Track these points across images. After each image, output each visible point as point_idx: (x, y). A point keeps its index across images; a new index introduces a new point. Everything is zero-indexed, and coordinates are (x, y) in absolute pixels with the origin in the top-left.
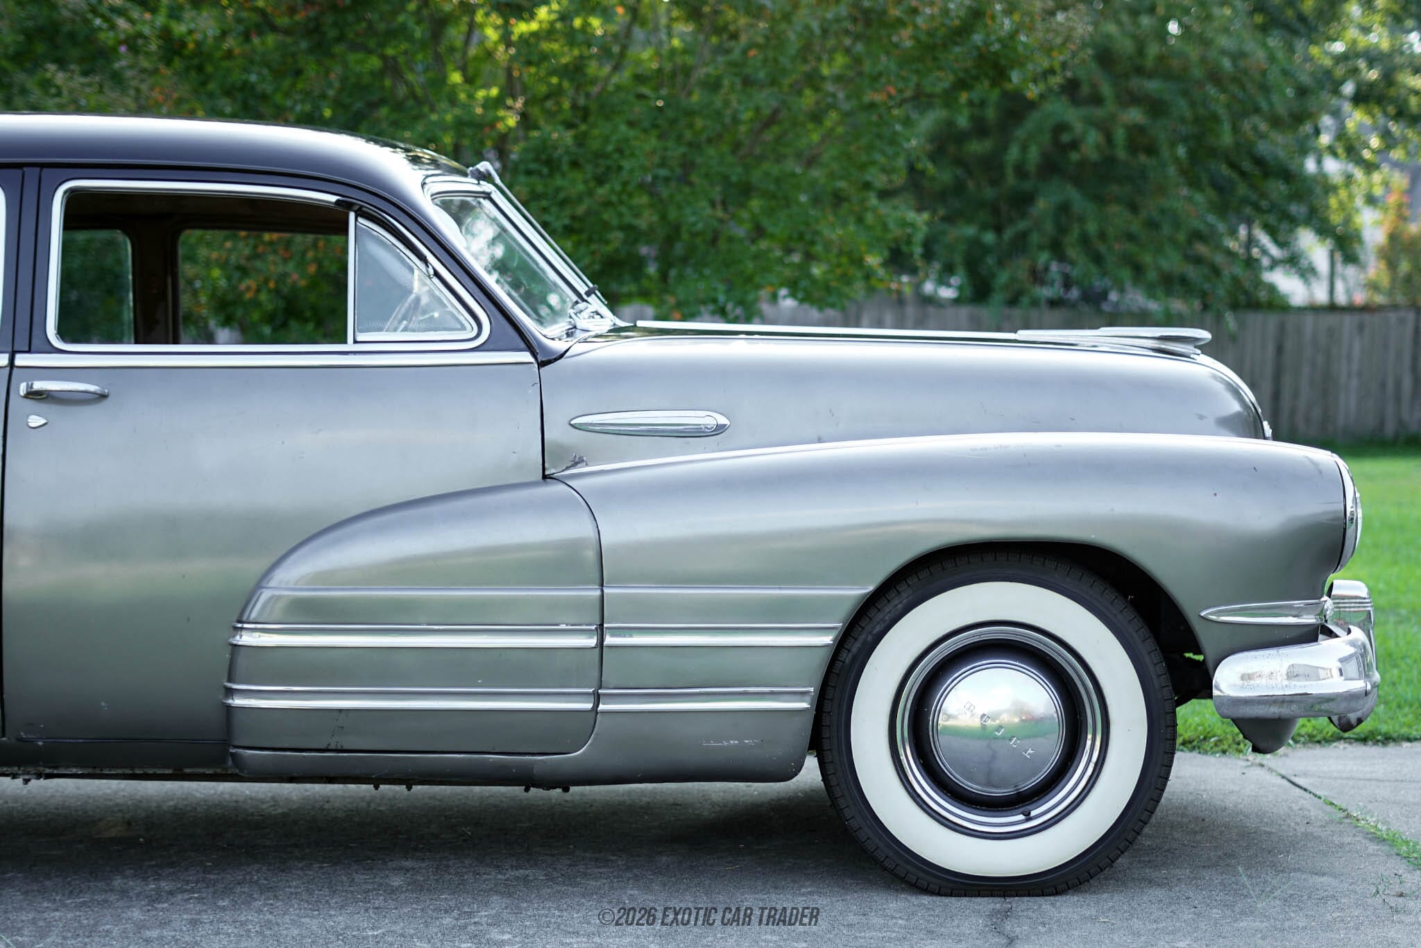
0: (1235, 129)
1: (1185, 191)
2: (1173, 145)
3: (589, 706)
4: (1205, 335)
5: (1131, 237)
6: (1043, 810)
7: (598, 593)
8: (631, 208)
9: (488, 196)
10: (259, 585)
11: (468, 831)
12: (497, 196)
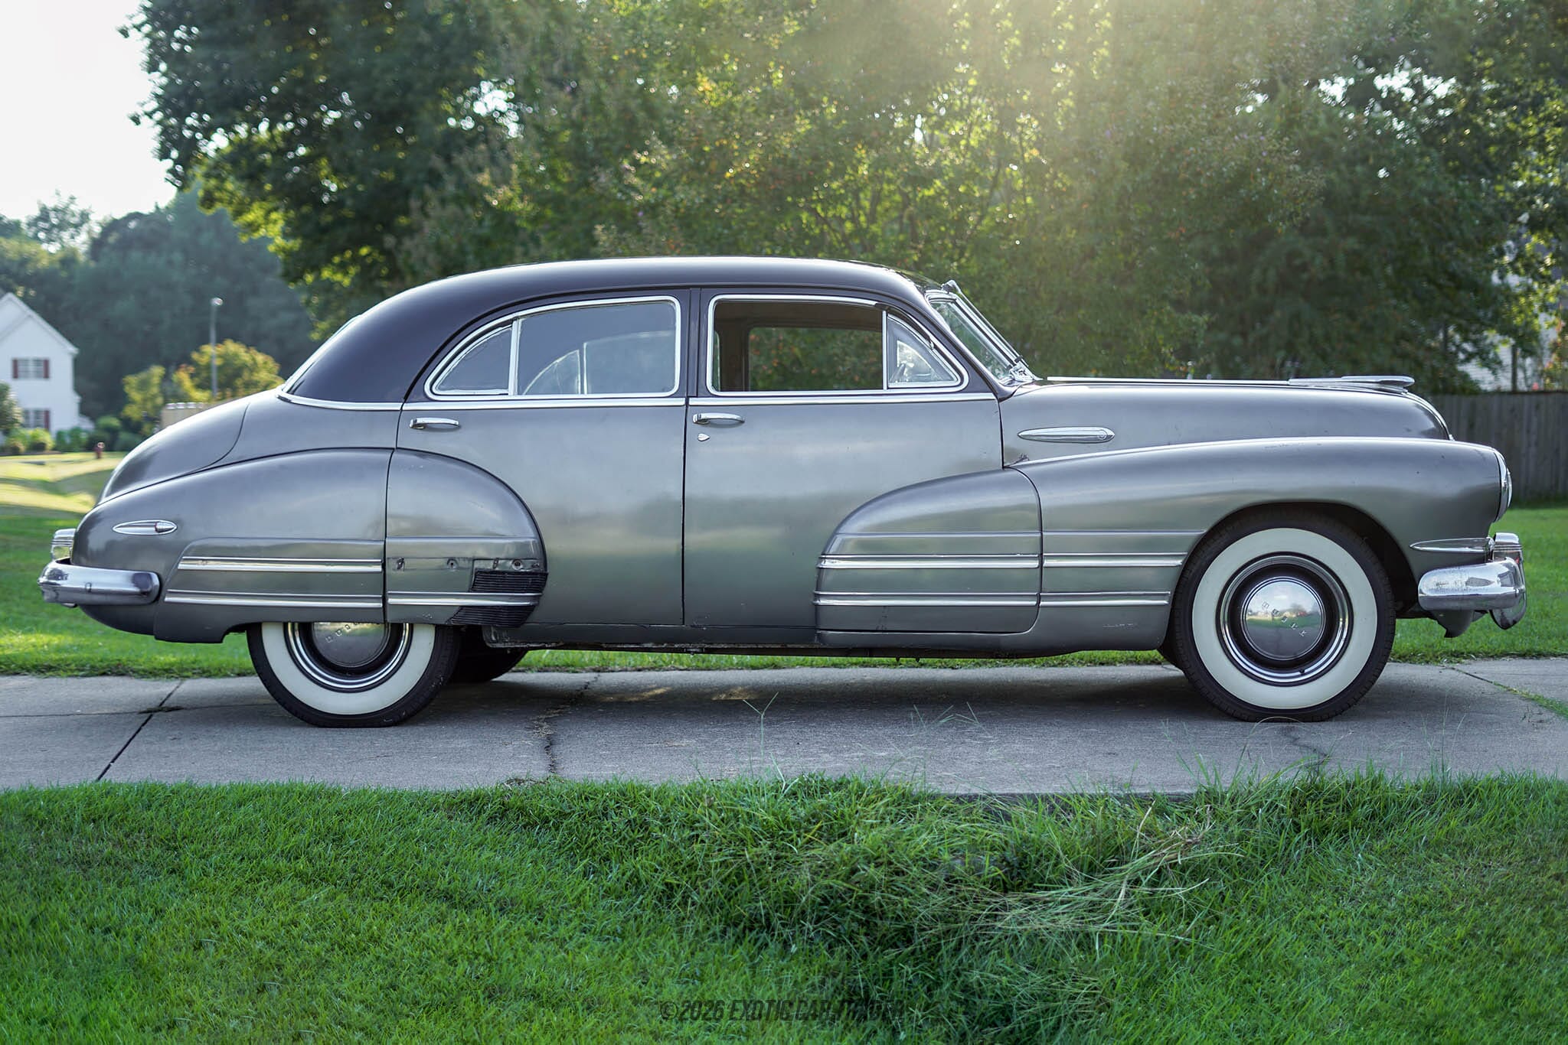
0: (1433, 253)
1: (1393, 302)
2: (1384, 266)
3: (1035, 603)
4: (1411, 380)
5: (1350, 338)
6: (1312, 670)
7: (1039, 535)
8: (998, 316)
9: (954, 301)
10: (835, 533)
11: (944, 696)
12: (960, 302)
